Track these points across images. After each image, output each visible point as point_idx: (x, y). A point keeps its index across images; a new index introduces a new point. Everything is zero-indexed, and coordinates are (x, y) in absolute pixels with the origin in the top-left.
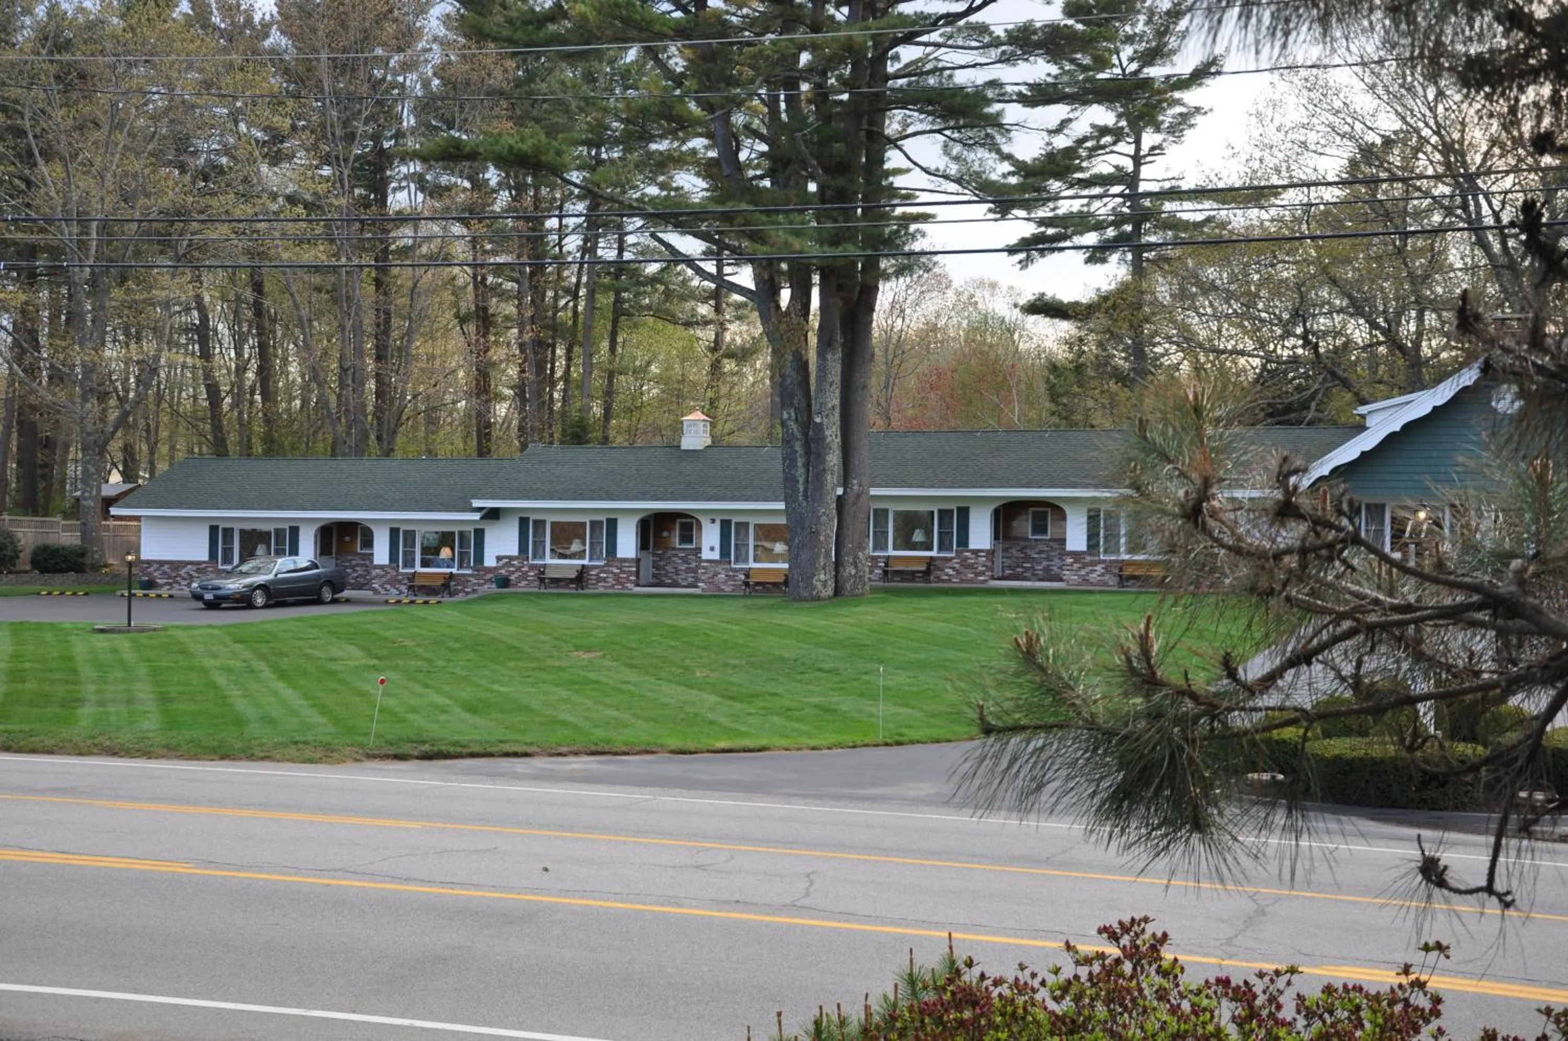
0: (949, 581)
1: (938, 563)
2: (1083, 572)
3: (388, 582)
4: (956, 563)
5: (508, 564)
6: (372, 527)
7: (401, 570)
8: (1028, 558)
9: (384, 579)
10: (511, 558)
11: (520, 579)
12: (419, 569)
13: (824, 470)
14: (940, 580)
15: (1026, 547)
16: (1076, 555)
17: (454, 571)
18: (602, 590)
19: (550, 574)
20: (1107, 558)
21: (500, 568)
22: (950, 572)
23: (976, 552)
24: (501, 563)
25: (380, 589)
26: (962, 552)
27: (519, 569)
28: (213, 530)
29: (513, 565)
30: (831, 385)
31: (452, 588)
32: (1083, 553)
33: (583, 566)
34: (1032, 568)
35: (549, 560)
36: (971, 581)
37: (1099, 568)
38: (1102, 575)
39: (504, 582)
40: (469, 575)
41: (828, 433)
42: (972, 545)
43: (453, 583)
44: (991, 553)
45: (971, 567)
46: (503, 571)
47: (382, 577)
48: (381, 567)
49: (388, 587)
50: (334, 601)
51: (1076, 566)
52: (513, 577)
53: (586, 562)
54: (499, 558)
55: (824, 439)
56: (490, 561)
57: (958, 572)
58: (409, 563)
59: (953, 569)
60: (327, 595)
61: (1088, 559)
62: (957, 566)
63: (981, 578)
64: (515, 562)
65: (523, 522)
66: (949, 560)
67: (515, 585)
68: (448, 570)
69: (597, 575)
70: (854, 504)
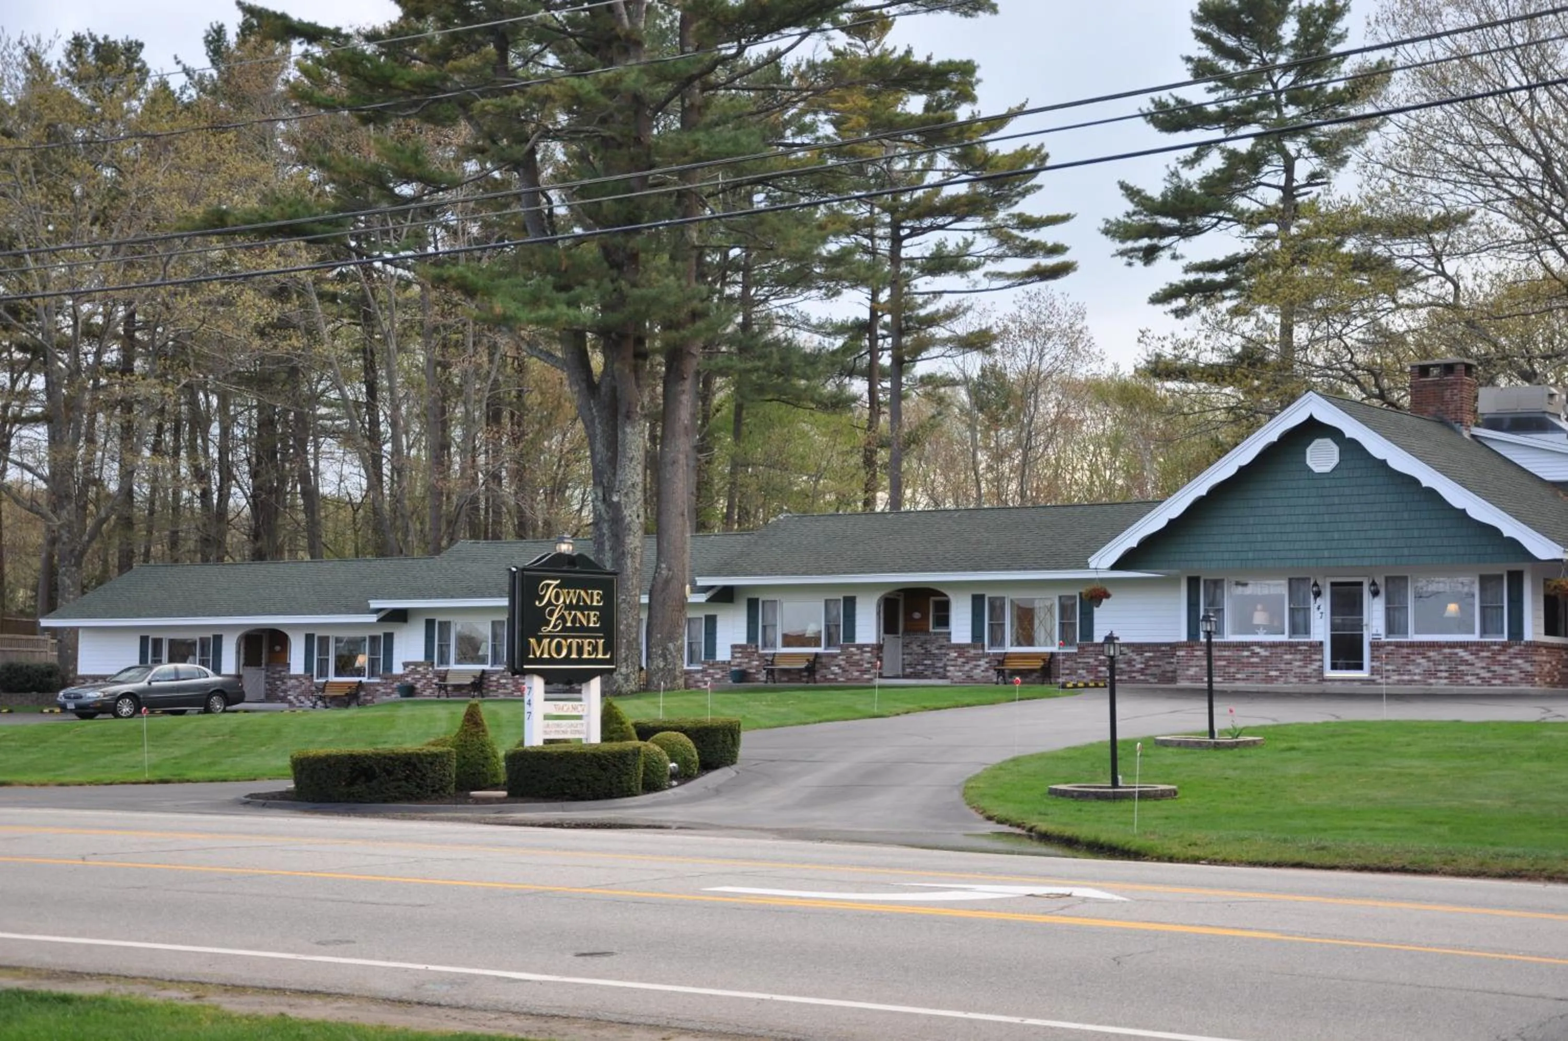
0: (835, 680)
1: (824, 660)
2: (967, 668)
3: (302, 694)
4: (841, 660)
5: (414, 671)
6: (289, 633)
7: (316, 680)
8: (928, 654)
9: (298, 690)
10: (417, 664)
11: (425, 687)
12: (332, 678)
13: (623, 553)
14: (827, 680)
15: (925, 642)
16: (960, 648)
17: (364, 680)
18: (502, 697)
19: (452, 681)
20: (992, 651)
21: (407, 675)
22: (836, 669)
23: (861, 647)
24: (408, 670)
25: (295, 701)
26: (848, 647)
27: (424, 676)
28: (144, 640)
29: (418, 672)
30: (631, 459)
31: (362, 699)
32: (968, 645)
33: (483, 672)
34: (933, 665)
35: (453, 666)
36: (856, 679)
37: (983, 663)
38: (986, 670)
39: (409, 691)
40: (378, 684)
41: (626, 512)
42: (859, 641)
43: (362, 693)
44: (878, 648)
45: (857, 664)
46: (409, 679)
47: (297, 687)
48: (296, 677)
49: (302, 698)
50: (224, 711)
51: (961, 660)
52: (418, 686)
53: (487, 667)
54: (406, 665)
55: (623, 519)
56: (398, 669)
57: (844, 671)
58: (323, 672)
59: (839, 666)
60: (218, 705)
61: (973, 652)
62: (842, 663)
63: (866, 676)
64: (420, 669)
65: (430, 624)
66: (834, 656)
67: (421, 694)
68: (357, 679)
69: (498, 681)
70: (663, 590)
